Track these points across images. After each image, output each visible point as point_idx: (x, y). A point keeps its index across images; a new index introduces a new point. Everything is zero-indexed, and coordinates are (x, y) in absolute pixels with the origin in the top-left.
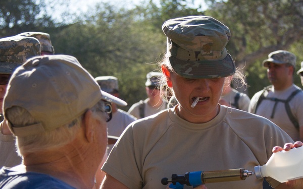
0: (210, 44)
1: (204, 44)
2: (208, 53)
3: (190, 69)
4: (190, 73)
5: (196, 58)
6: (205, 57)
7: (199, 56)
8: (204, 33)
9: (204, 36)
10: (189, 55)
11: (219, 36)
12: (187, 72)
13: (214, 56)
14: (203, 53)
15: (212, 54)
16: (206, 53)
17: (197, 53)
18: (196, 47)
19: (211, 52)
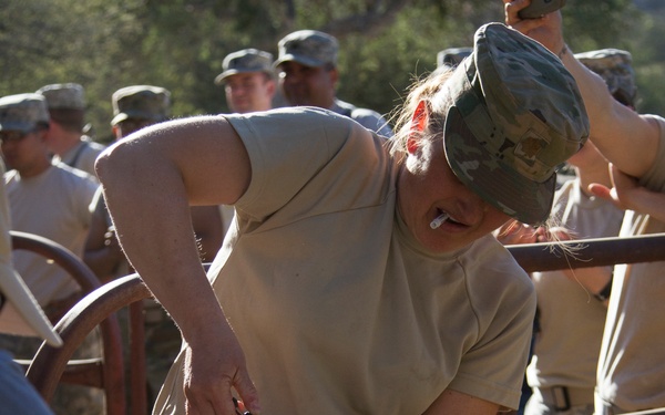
0: (543, 144)
1: (534, 136)
2: (527, 157)
3: (474, 165)
4: (470, 172)
5: (501, 150)
6: (517, 159)
7: (508, 151)
8: (547, 114)
9: (545, 121)
10: (492, 136)
11: (569, 137)
12: (465, 166)
13: (533, 169)
14: (519, 150)
15: (531, 163)
16: (523, 153)
17: (508, 144)
18: (514, 133)
19: (534, 158)
